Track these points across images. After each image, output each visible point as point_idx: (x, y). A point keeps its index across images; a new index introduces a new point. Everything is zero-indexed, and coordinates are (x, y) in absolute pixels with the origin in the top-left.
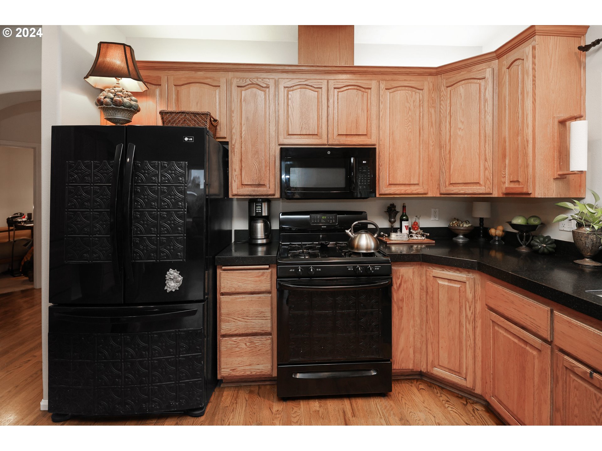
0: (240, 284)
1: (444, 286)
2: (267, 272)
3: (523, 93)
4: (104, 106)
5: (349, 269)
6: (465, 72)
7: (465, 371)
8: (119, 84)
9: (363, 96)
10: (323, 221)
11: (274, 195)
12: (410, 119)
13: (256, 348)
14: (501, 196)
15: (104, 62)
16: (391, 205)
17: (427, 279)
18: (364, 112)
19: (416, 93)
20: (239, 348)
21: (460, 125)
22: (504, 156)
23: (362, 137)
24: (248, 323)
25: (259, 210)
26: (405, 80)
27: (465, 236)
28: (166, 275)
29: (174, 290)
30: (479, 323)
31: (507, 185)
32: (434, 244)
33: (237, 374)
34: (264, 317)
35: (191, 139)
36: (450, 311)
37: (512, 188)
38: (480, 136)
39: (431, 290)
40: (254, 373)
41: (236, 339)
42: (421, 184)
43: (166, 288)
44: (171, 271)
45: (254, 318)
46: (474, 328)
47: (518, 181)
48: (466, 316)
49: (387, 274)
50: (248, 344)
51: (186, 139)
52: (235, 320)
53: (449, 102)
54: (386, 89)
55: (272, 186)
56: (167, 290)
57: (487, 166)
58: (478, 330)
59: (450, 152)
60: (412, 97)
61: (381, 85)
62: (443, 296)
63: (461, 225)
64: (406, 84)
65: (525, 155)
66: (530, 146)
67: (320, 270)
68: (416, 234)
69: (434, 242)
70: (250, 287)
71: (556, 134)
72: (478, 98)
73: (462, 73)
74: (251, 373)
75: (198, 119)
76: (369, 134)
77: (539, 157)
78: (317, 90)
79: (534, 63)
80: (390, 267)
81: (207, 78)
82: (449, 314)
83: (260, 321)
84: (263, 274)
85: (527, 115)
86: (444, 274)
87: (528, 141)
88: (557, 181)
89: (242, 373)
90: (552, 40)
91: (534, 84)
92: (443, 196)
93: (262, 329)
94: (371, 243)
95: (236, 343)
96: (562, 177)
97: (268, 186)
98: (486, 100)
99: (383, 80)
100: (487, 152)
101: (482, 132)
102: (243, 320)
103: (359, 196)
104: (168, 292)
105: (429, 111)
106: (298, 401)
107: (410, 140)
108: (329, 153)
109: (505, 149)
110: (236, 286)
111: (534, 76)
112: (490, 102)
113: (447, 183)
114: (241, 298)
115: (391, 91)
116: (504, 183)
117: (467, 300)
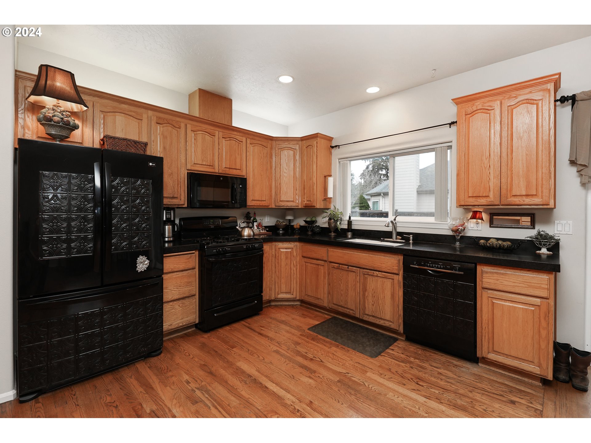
0: (176, 265)
1: (284, 251)
2: (193, 255)
3: (312, 161)
4: (53, 123)
5: (244, 247)
6: (287, 143)
7: (292, 291)
8: (59, 104)
9: (238, 145)
10: (211, 223)
11: (184, 205)
12: (262, 163)
13: (186, 307)
14: (303, 207)
15: (54, 85)
16: (248, 212)
17: (275, 250)
18: (239, 155)
19: (264, 149)
20: (175, 309)
21: (285, 171)
22: (304, 189)
23: (238, 171)
24: (181, 291)
25: (169, 216)
26: (259, 140)
27: (283, 229)
28: (137, 260)
29: (143, 271)
30: (298, 267)
31: (305, 202)
32: (271, 234)
33: (173, 327)
34: (191, 285)
35: (154, 165)
36: (287, 263)
37: (308, 204)
38: (294, 177)
39: (278, 255)
40: (184, 324)
41: (172, 304)
42: (266, 201)
43: (137, 269)
44: (141, 257)
45: (185, 287)
46: (296, 269)
47: (310, 201)
48: (293, 264)
49: (261, 249)
50: (181, 305)
51: (151, 164)
52: (171, 291)
53: (279, 157)
54: (250, 144)
55: (182, 198)
56: (138, 270)
57: (297, 193)
58: (298, 269)
59: (280, 184)
60: (262, 151)
61: (248, 141)
62: (283, 257)
63: (282, 224)
64: (260, 142)
65: (313, 189)
66: (315, 185)
67: (230, 249)
68: (262, 229)
69: (271, 233)
70: (181, 267)
71: (323, 182)
72: (293, 158)
73: (286, 143)
74: (183, 324)
75: (138, 146)
76: (242, 169)
77: (318, 190)
78: (212, 136)
79: (317, 149)
80: (263, 244)
81: (131, 111)
82: (286, 265)
83: (188, 288)
84: (190, 257)
85: (314, 172)
86: (284, 246)
87: (314, 184)
88: (324, 201)
89: (177, 326)
90: (323, 141)
91: (317, 159)
92: (276, 207)
93: (190, 293)
94: (251, 233)
95: (172, 306)
96: (325, 200)
97: (179, 198)
98: (296, 160)
99: (249, 138)
100: (297, 186)
101: (295, 176)
102: (177, 290)
103: (236, 207)
104: (139, 272)
105: (270, 160)
106: (216, 330)
107: (262, 175)
108: (221, 179)
109: (305, 185)
110: (173, 267)
111: (317, 155)
112: (298, 161)
113: (279, 201)
114: (176, 275)
115: (253, 145)
116: (305, 201)
117: (294, 256)
